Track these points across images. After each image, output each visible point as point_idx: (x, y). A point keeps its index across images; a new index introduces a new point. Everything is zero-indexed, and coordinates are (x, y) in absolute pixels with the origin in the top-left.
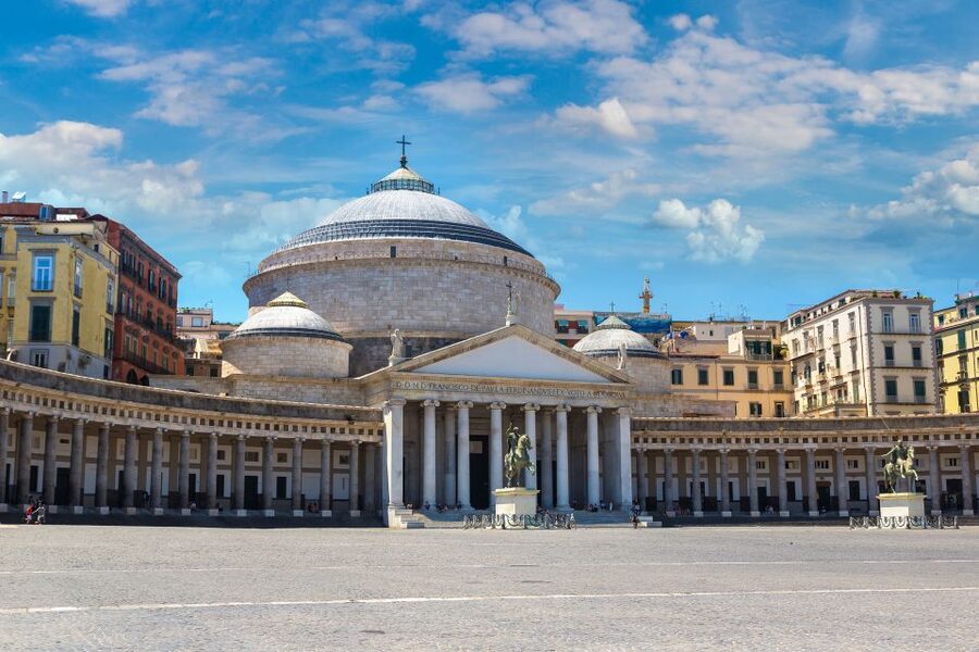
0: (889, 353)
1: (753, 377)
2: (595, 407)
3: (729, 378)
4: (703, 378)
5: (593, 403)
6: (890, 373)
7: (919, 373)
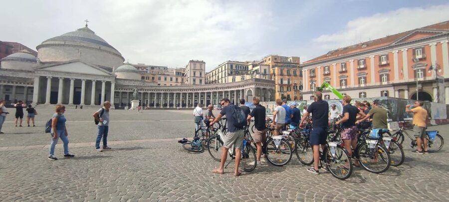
0: (194, 74)
1: (177, 79)
2: (104, 81)
3: (171, 80)
4: (166, 79)
5: (104, 80)
6: (194, 78)
7: (201, 78)
